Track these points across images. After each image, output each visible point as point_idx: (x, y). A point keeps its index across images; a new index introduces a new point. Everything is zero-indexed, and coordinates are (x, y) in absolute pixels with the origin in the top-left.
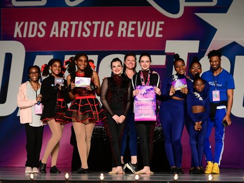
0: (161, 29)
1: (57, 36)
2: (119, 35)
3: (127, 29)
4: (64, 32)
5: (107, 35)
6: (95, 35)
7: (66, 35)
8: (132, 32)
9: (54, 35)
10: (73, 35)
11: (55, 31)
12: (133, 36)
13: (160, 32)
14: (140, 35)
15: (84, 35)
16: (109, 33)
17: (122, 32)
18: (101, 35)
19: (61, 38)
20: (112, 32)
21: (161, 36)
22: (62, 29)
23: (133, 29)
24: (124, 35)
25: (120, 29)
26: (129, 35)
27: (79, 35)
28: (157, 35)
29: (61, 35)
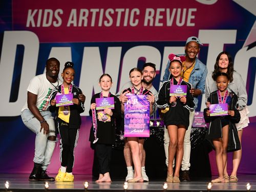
0: (193, 17)
1: (75, 25)
2: (146, 24)
3: (154, 18)
4: (83, 21)
5: (132, 24)
6: (118, 24)
7: (85, 25)
8: (160, 21)
9: (72, 25)
10: (93, 24)
11: (73, 20)
12: (161, 25)
13: (192, 21)
14: (169, 23)
15: (106, 24)
16: (134, 22)
17: (149, 21)
18: (125, 24)
19: (80, 27)
20: (137, 21)
21: (193, 25)
22: (81, 18)
23: (161, 17)
24: (151, 24)
25: (147, 17)
26: (157, 24)
27: (100, 24)
28: (189, 24)
29: (80, 25)
